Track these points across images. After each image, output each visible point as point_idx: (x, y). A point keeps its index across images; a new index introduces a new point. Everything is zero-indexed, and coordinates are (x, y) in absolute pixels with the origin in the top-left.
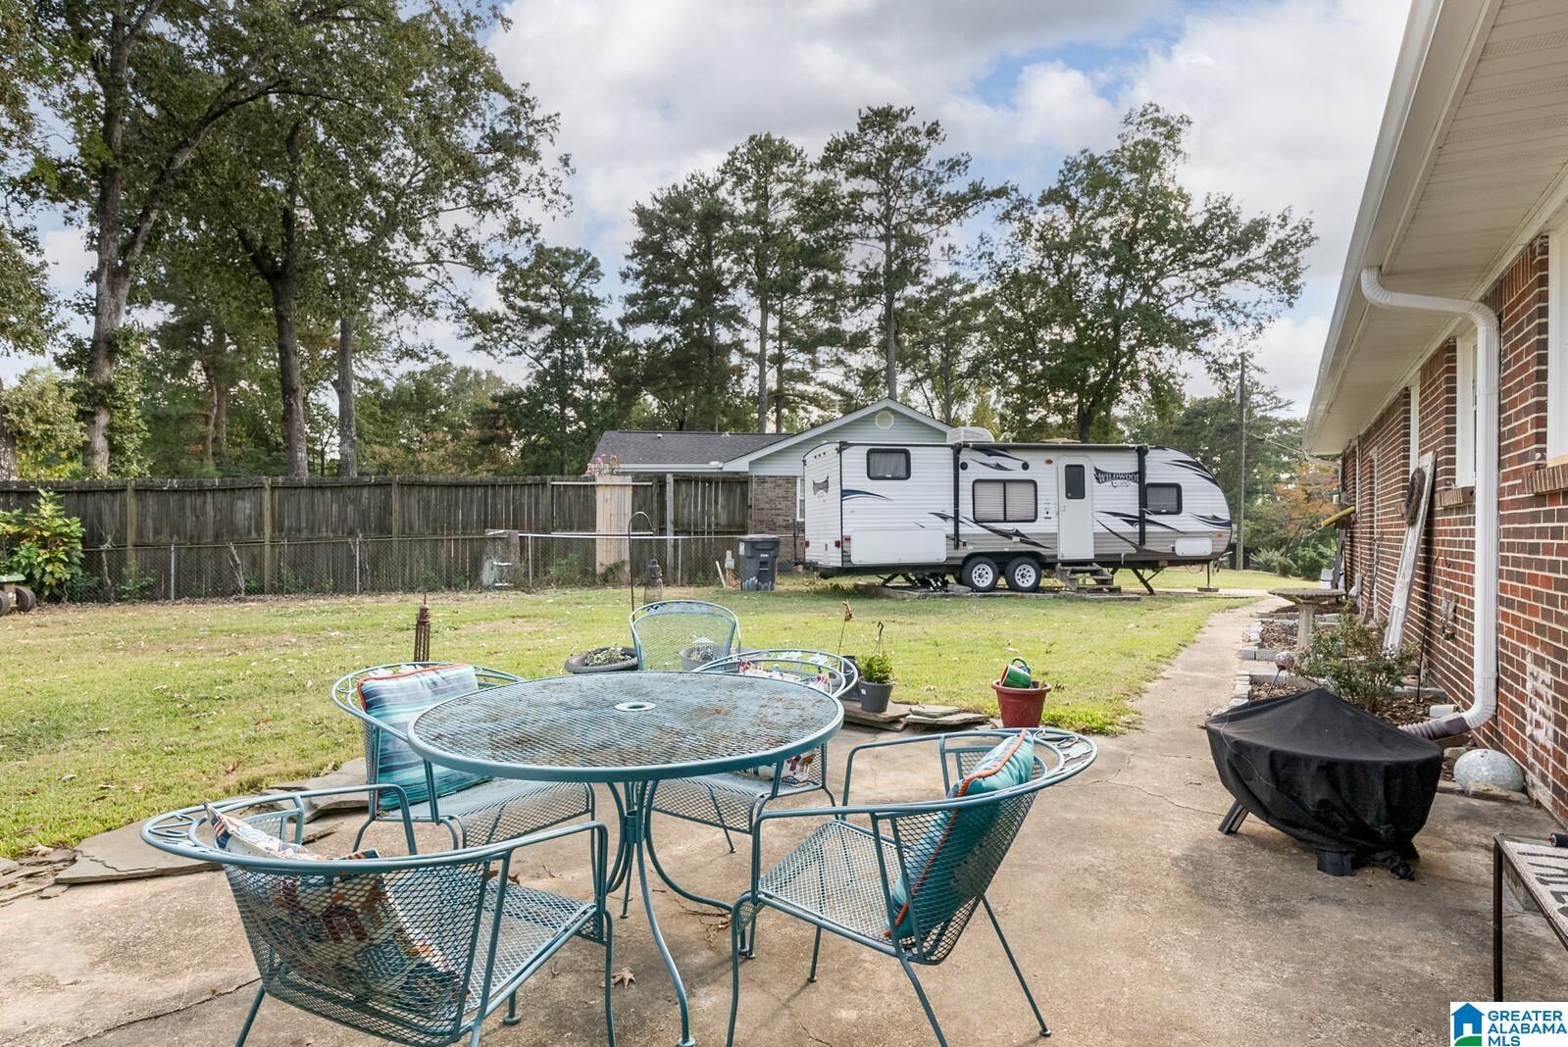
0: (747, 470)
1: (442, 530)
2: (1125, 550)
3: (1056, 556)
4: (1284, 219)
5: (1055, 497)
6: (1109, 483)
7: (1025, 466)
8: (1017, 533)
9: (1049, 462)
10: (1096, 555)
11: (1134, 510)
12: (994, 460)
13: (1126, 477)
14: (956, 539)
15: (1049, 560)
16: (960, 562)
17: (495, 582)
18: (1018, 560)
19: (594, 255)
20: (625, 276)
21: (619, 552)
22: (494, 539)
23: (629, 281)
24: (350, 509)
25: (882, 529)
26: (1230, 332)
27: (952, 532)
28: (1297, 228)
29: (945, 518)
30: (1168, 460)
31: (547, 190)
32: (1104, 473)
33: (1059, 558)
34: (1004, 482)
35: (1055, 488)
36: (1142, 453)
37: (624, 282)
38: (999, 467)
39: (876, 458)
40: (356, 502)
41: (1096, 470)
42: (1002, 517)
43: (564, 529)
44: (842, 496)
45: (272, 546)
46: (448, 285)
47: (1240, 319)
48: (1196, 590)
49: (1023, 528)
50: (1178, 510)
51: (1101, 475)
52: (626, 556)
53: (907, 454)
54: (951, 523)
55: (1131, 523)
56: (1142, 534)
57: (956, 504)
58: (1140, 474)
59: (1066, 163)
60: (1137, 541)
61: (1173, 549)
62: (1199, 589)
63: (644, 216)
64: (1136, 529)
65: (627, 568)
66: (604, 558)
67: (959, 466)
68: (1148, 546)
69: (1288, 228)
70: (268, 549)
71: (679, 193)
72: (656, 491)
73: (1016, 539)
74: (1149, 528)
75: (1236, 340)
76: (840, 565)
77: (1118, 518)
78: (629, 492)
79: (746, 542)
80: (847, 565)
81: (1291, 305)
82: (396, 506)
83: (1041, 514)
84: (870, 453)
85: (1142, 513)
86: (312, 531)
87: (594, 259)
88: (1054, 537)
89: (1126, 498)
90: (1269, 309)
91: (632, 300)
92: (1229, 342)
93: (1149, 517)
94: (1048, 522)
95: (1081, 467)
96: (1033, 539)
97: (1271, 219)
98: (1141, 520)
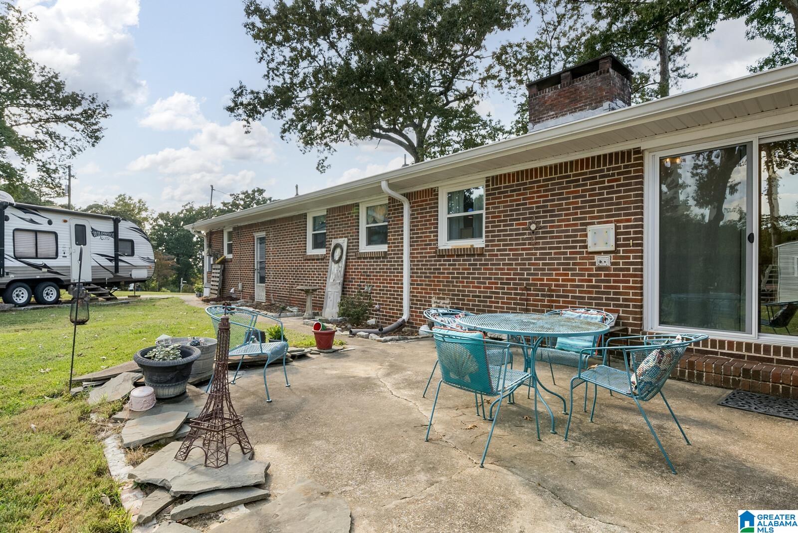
2: (108, 276)
3: (70, 280)
4: (93, 99)
5: (69, 244)
6: (99, 237)
7: (50, 223)
8: (45, 266)
9: (65, 221)
10: (93, 279)
11: (112, 253)
12: (28, 216)
13: (108, 234)
15: (65, 283)
16: (4, 286)
18: (45, 284)
26: (54, 150)
28: (99, 106)
30: (128, 227)
32: (96, 231)
33: (72, 281)
34: (36, 232)
35: (69, 238)
36: (116, 222)
38: (34, 222)
41: (92, 229)
47: (62, 145)
48: (127, 297)
49: (49, 263)
50: (132, 254)
51: (94, 232)
55: (111, 261)
56: (117, 268)
58: (115, 234)
60: (113, 271)
61: (131, 275)
62: (129, 296)
64: (113, 264)
68: (119, 274)
69: (95, 104)
73: (45, 270)
74: (120, 264)
75: (58, 157)
77: (104, 258)
81: (93, 145)
83: (60, 254)
85: (117, 255)
88: (67, 268)
89: (107, 246)
90: (79, 144)
92: (54, 157)
93: (120, 258)
94: (65, 259)
95: (84, 226)
96: (55, 270)
97: (86, 96)
98: (116, 259)
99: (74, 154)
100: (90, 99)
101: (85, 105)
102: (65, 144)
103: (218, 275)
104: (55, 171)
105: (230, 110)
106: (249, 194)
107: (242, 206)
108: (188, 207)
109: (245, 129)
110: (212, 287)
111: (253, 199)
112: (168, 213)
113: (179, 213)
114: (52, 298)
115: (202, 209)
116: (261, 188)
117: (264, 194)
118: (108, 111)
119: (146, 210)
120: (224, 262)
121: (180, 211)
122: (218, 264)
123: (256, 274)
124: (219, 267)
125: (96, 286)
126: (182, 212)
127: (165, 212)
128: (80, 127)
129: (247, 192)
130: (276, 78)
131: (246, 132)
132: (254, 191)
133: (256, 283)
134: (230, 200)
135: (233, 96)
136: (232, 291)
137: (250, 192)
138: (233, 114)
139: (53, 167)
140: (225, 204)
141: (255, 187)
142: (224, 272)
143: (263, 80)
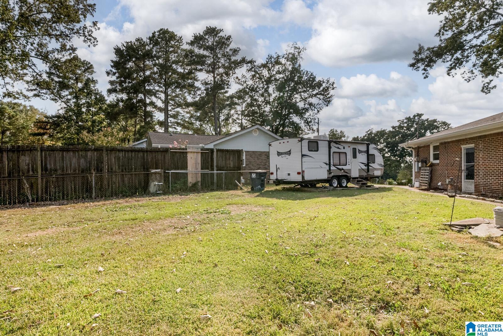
0: (213, 148)
1: (126, 169)
2: (364, 174)
3: (350, 176)
4: (328, 81)
5: (350, 158)
6: (361, 154)
7: (344, 148)
8: (343, 169)
9: (349, 147)
10: (359, 176)
11: (366, 162)
12: (337, 146)
13: (364, 152)
14: (329, 171)
15: (349, 178)
16: (330, 179)
17: (156, 191)
18: (343, 178)
19: (92, 63)
20: (108, 73)
21: (197, 178)
22: (155, 173)
23: (110, 76)
24: (82, 161)
25: (312, 168)
26: (311, 112)
27: (328, 169)
28: (331, 84)
29: (327, 164)
30: (373, 148)
31: (86, 34)
34: (340, 153)
35: (350, 155)
36: (368, 145)
37: (108, 76)
38: (338, 148)
39: (310, 143)
40: (85, 157)
42: (339, 164)
43: (175, 169)
44: (302, 157)
45: (42, 178)
46: (33, 67)
47: (313, 108)
49: (344, 167)
50: (374, 162)
51: (359, 151)
52: (199, 179)
53: (317, 143)
54: (328, 166)
55: (366, 166)
56: (368, 169)
57: (330, 160)
58: (367, 151)
59: (269, 56)
60: (367, 171)
61: (374, 173)
63: (118, 51)
64: (366, 168)
65: (200, 184)
66: (191, 180)
67: (330, 148)
68: (370, 173)
69: (329, 84)
70: (40, 180)
71: (131, 45)
72: (210, 155)
73: (343, 171)
74: (370, 168)
76: (301, 180)
77: (363, 164)
78: (200, 155)
79: (256, 173)
80: (304, 180)
81: (327, 106)
82: (105, 159)
83: (348, 163)
84: (309, 142)
85: (368, 163)
86: (63, 171)
87: (91, 65)
88: (350, 170)
89: (364, 158)
90: (321, 106)
91: (112, 83)
92: (310, 115)
93: (370, 164)
94: (349, 166)
95: (355, 149)
96: (346, 171)
97: (325, 81)
98: (368, 165)
99: (318, 111)
100: (326, 82)
101: (324, 85)
102: (315, 108)
103: (428, 174)
104: (311, 122)
105: (412, 65)
106: (411, 119)
107: (405, 127)
108: (369, 132)
109: (424, 76)
110: (421, 181)
111: (414, 121)
112: (358, 137)
113: (364, 137)
114: (344, 185)
115: (378, 132)
116: (420, 113)
117: (422, 117)
118: (334, 86)
119: (344, 136)
120: (432, 165)
121: (364, 135)
122: (429, 167)
123: (463, 173)
124: (428, 168)
125: (361, 180)
126: (365, 136)
127: (356, 137)
128: (322, 97)
129: (410, 117)
130: (445, 33)
131: (425, 78)
132: (414, 116)
133: (463, 179)
134: (397, 124)
135: (414, 56)
136: (440, 184)
137: (412, 117)
138: (415, 68)
139: (309, 120)
140: (393, 127)
141: (415, 113)
142: (431, 172)
143: (436, 37)
